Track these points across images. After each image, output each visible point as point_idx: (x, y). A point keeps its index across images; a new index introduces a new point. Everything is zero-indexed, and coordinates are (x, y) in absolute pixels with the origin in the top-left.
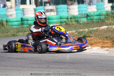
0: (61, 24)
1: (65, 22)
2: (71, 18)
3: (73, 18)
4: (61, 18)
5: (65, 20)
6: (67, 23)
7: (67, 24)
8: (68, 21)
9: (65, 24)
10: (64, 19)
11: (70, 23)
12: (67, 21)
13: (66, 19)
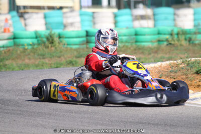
0: (159, 44)
1: (167, 40)
2: (178, 34)
3: (181, 33)
4: (159, 33)
5: (167, 37)
6: (171, 42)
7: (170, 44)
8: (173, 39)
9: (167, 45)
10: (165, 34)
11: (176, 42)
12: (170, 39)
13: (168, 34)
